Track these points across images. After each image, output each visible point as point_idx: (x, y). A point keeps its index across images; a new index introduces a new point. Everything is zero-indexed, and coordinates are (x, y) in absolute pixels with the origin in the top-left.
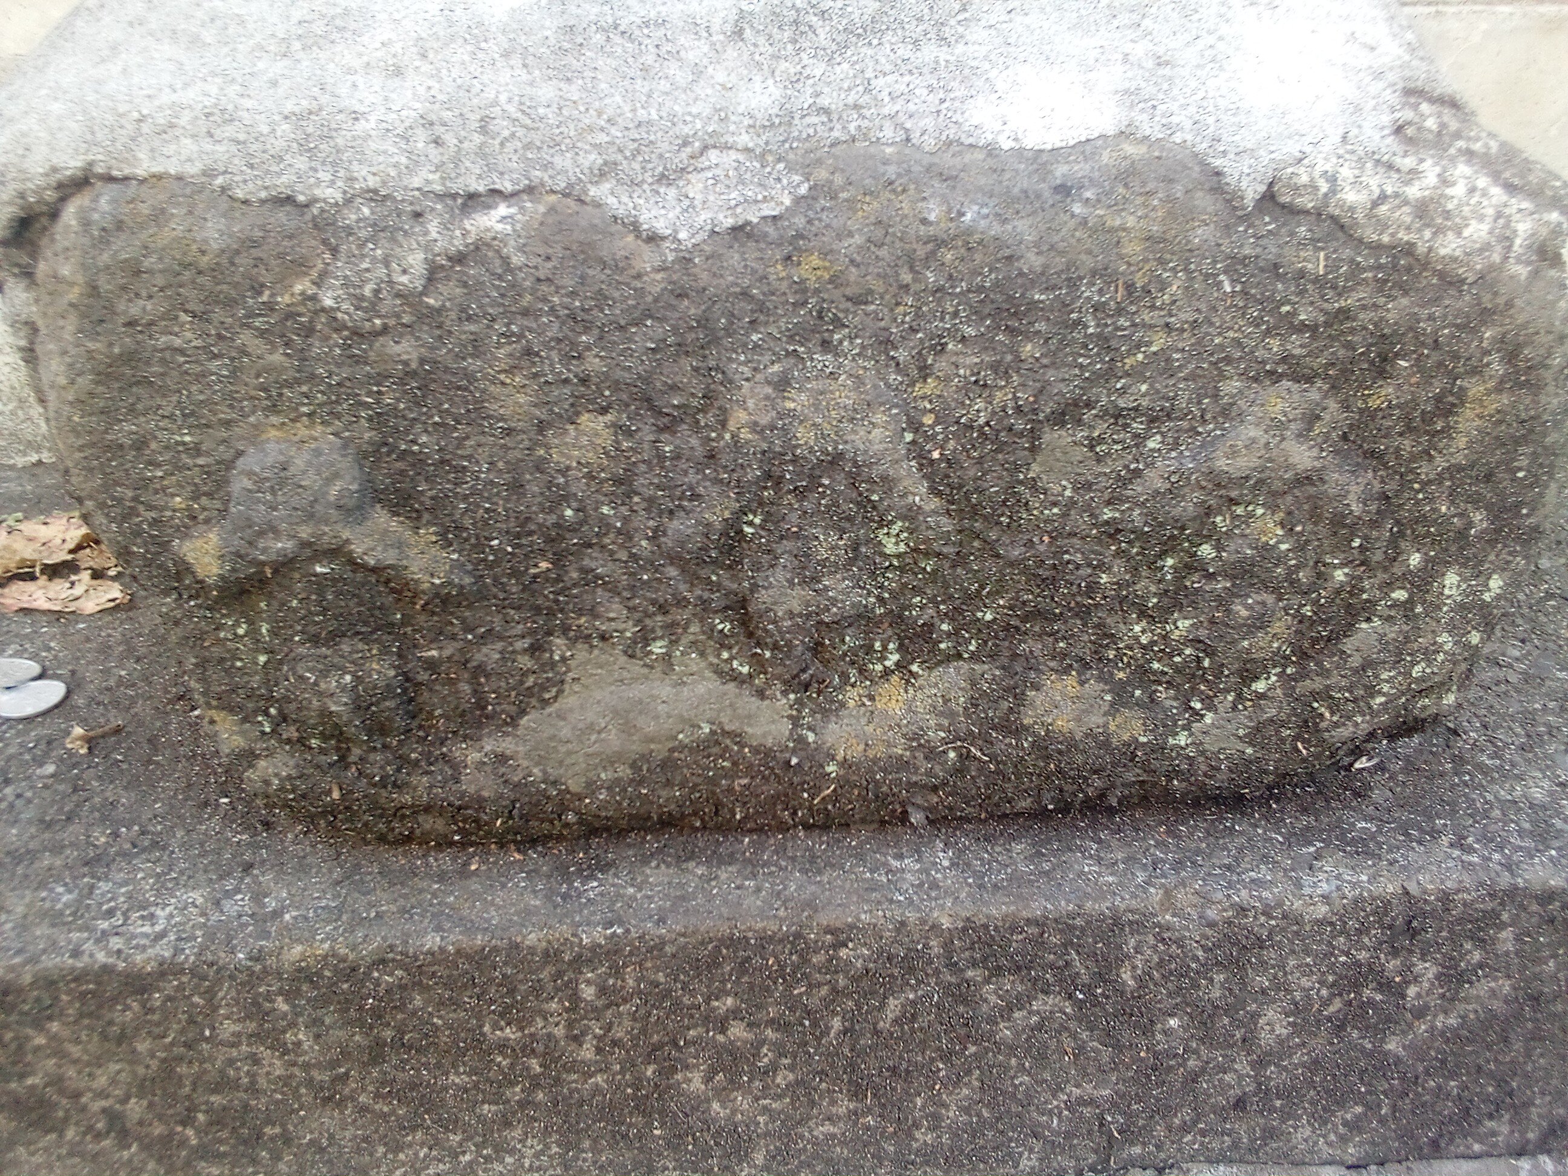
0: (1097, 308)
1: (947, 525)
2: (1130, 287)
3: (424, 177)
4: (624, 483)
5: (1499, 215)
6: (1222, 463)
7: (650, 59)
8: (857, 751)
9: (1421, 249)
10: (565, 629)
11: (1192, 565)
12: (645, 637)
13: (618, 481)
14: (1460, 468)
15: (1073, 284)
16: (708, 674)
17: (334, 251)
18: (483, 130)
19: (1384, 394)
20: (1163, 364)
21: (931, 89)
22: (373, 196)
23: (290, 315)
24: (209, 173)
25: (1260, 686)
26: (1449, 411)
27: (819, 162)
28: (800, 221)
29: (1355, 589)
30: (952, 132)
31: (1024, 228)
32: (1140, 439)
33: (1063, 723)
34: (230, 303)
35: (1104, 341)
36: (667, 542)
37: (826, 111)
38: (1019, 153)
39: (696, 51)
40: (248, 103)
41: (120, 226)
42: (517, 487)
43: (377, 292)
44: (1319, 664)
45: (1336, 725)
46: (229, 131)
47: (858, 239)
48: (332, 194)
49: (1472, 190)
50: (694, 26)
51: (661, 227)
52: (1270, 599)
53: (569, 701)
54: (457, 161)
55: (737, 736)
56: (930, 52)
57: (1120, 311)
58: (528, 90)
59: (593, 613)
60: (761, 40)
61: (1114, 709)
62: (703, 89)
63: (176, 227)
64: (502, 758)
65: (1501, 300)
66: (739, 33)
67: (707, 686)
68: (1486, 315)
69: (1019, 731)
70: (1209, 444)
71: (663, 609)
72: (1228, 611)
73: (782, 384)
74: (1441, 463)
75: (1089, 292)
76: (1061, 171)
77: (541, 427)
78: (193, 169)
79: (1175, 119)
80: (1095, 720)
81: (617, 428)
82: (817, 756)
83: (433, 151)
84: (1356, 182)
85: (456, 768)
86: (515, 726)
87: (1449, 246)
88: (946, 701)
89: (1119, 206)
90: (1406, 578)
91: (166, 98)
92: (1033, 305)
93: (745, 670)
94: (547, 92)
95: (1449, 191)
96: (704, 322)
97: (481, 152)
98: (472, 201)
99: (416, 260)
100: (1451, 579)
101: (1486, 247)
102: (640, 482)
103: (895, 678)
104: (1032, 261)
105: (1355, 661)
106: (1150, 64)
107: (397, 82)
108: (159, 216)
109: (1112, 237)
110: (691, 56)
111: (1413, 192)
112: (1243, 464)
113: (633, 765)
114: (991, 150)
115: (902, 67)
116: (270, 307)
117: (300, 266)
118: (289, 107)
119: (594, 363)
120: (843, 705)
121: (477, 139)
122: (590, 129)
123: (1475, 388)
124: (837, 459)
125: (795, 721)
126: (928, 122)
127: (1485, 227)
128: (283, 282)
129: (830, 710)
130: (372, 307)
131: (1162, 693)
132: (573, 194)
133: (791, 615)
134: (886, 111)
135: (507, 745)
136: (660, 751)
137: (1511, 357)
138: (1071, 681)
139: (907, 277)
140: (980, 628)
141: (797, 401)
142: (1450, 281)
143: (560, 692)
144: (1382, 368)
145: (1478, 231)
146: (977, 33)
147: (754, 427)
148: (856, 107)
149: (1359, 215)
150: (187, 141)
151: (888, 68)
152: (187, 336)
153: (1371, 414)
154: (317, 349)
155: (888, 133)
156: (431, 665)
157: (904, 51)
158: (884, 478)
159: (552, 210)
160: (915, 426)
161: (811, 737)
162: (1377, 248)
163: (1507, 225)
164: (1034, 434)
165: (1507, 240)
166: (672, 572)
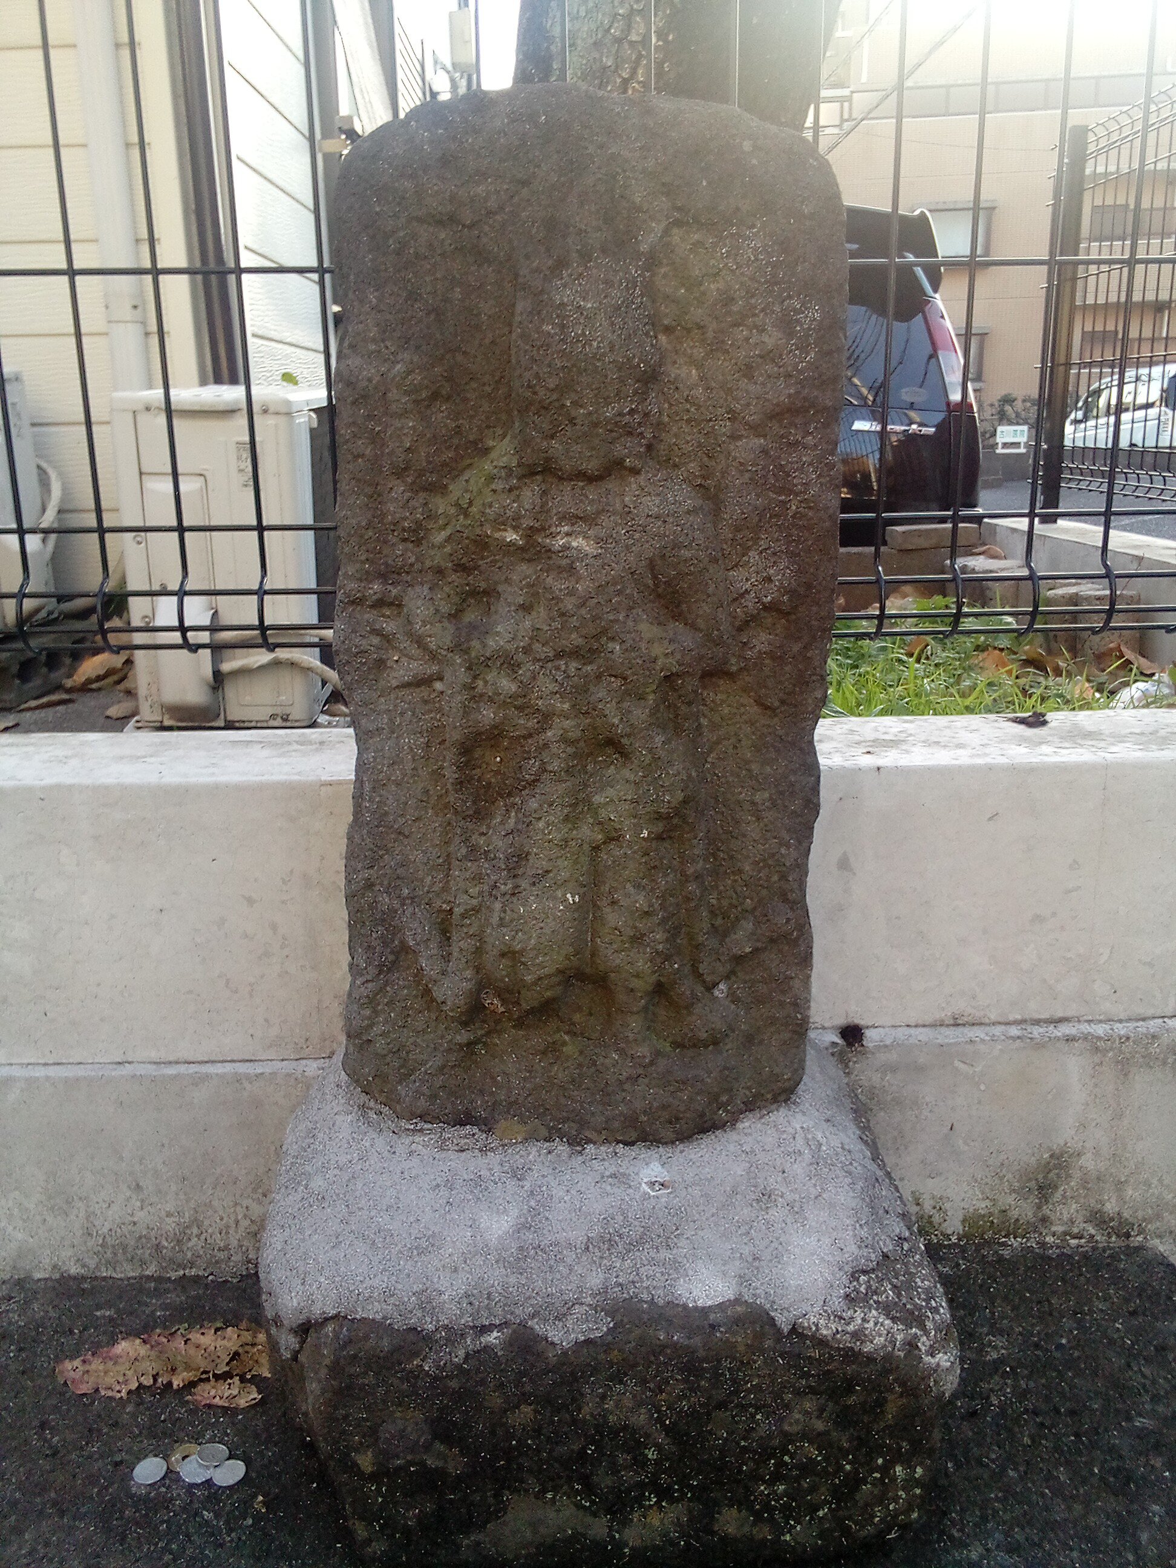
0: (729, 1369)
1: (674, 1449)
2: (742, 1362)
3: (467, 1319)
4: (538, 1432)
5: (889, 1333)
6: (786, 1428)
7: (552, 1262)
8: (638, 1543)
9: (856, 1349)
10: (509, 1488)
11: (781, 1464)
12: (544, 1491)
13: (534, 1431)
14: (891, 1426)
15: (719, 1361)
16: (572, 1506)
17: (431, 1349)
18: (488, 1298)
19: (852, 1400)
20: (757, 1389)
21: (662, 1274)
22: (446, 1327)
23: (411, 1372)
24: (385, 1318)
25: (821, 1513)
26: (881, 1405)
27: (617, 1310)
28: (610, 1338)
29: (856, 1471)
30: (669, 1298)
31: (697, 1341)
32: (753, 1416)
33: (731, 1530)
34: (388, 1369)
35: (734, 1381)
36: (555, 1454)
37: (621, 1285)
38: (696, 1308)
39: (570, 1256)
40: (400, 1287)
41: (351, 1341)
42: (493, 1433)
43: (445, 1364)
44: (846, 1504)
45: (859, 1531)
46: (392, 1300)
47: (633, 1344)
48: (431, 1327)
49: (876, 1324)
50: (570, 1246)
51: (556, 1340)
52: (817, 1479)
53: (509, 1516)
54: (478, 1312)
55: (584, 1536)
56: (664, 1254)
57: (739, 1370)
58: (505, 1279)
59: (522, 1481)
60: (596, 1250)
61: (754, 1524)
62: (573, 1278)
63: (372, 1342)
64: (478, 1544)
65: (894, 1366)
66: (587, 1248)
67: (569, 1511)
68: (889, 1372)
69: (713, 1533)
70: (782, 1419)
71: (552, 1480)
72: (799, 1484)
73: (603, 1397)
74: (882, 1425)
75: (726, 1364)
76: (712, 1316)
77: (506, 1411)
78: (378, 1317)
79: (758, 1291)
80: (746, 1529)
81: (536, 1411)
82: (619, 1545)
83: (469, 1308)
84: (827, 1327)
85: (458, 1547)
86: (485, 1528)
87: (868, 1348)
88: (678, 1519)
89: (734, 1334)
90: (878, 1469)
91: (368, 1283)
92: (703, 1369)
93: (588, 1504)
94: (512, 1280)
95: (866, 1326)
96: (572, 1373)
97: (488, 1307)
98: (484, 1330)
99: (461, 1353)
100: (898, 1469)
101: (885, 1346)
102: (544, 1431)
103: (655, 1508)
104: (701, 1353)
105: (861, 1504)
106: (750, 1259)
107: (454, 1275)
108: (366, 1337)
109: (734, 1345)
110: (569, 1261)
111: (851, 1328)
112: (795, 1429)
113: (537, 1548)
114: (685, 1306)
115: (652, 1262)
116: (404, 1370)
117: (415, 1354)
118: (415, 1288)
119: (528, 1388)
120: (632, 1520)
121: (486, 1302)
122: (529, 1298)
123: (890, 1397)
124: (625, 1428)
125: (610, 1528)
126: (660, 1292)
127: (882, 1339)
128: (410, 1360)
129: (625, 1523)
130: (442, 1369)
131: (777, 1515)
132: (523, 1325)
133: (607, 1487)
134: (644, 1285)
135: (481, 1537)
136: (549, 1541)
137: (903, 1384)
138: (734, 1511)
139: (652, 1358)
140: (692, 1488)
141: (609, 1405)
142: (870, 1359)
143: (505, 1513)
144: (849, 1390)
145: (879, 1341)
146: (682, 1243)
147: (592, 1415)
148: (633, 1282)
149: (829, 1338)
150: (376, 1304)
151: (646, 1263)
152: (370, 1379)
153: (847, 1407)
154: (420, 1383)
155: (645, 1296)
156: (451, 1501)
157: (653, 1254)
158: (646, 1433)
159: (514, 1331)
160: (659, 1411)
161: (617, 1536)
162: (839, 1349)
163: (893, 1336)
164: (709, 1414)
165: (893, 1342)
166: (556, 1465)
